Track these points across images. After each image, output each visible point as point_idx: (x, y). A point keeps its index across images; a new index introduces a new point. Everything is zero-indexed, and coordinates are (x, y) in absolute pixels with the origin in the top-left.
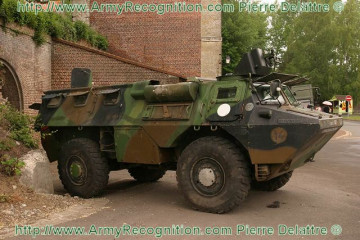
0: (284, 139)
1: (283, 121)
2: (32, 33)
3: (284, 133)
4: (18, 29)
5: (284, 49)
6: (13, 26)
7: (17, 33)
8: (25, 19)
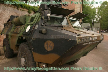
0: (52, 48)
1: (52, 37)
2: (28, 10)
3: (52, 45)
4: (23, 9)
5: (100, 17)
6: (21, 8)
7: (22, 10)
8: (25, 7)
